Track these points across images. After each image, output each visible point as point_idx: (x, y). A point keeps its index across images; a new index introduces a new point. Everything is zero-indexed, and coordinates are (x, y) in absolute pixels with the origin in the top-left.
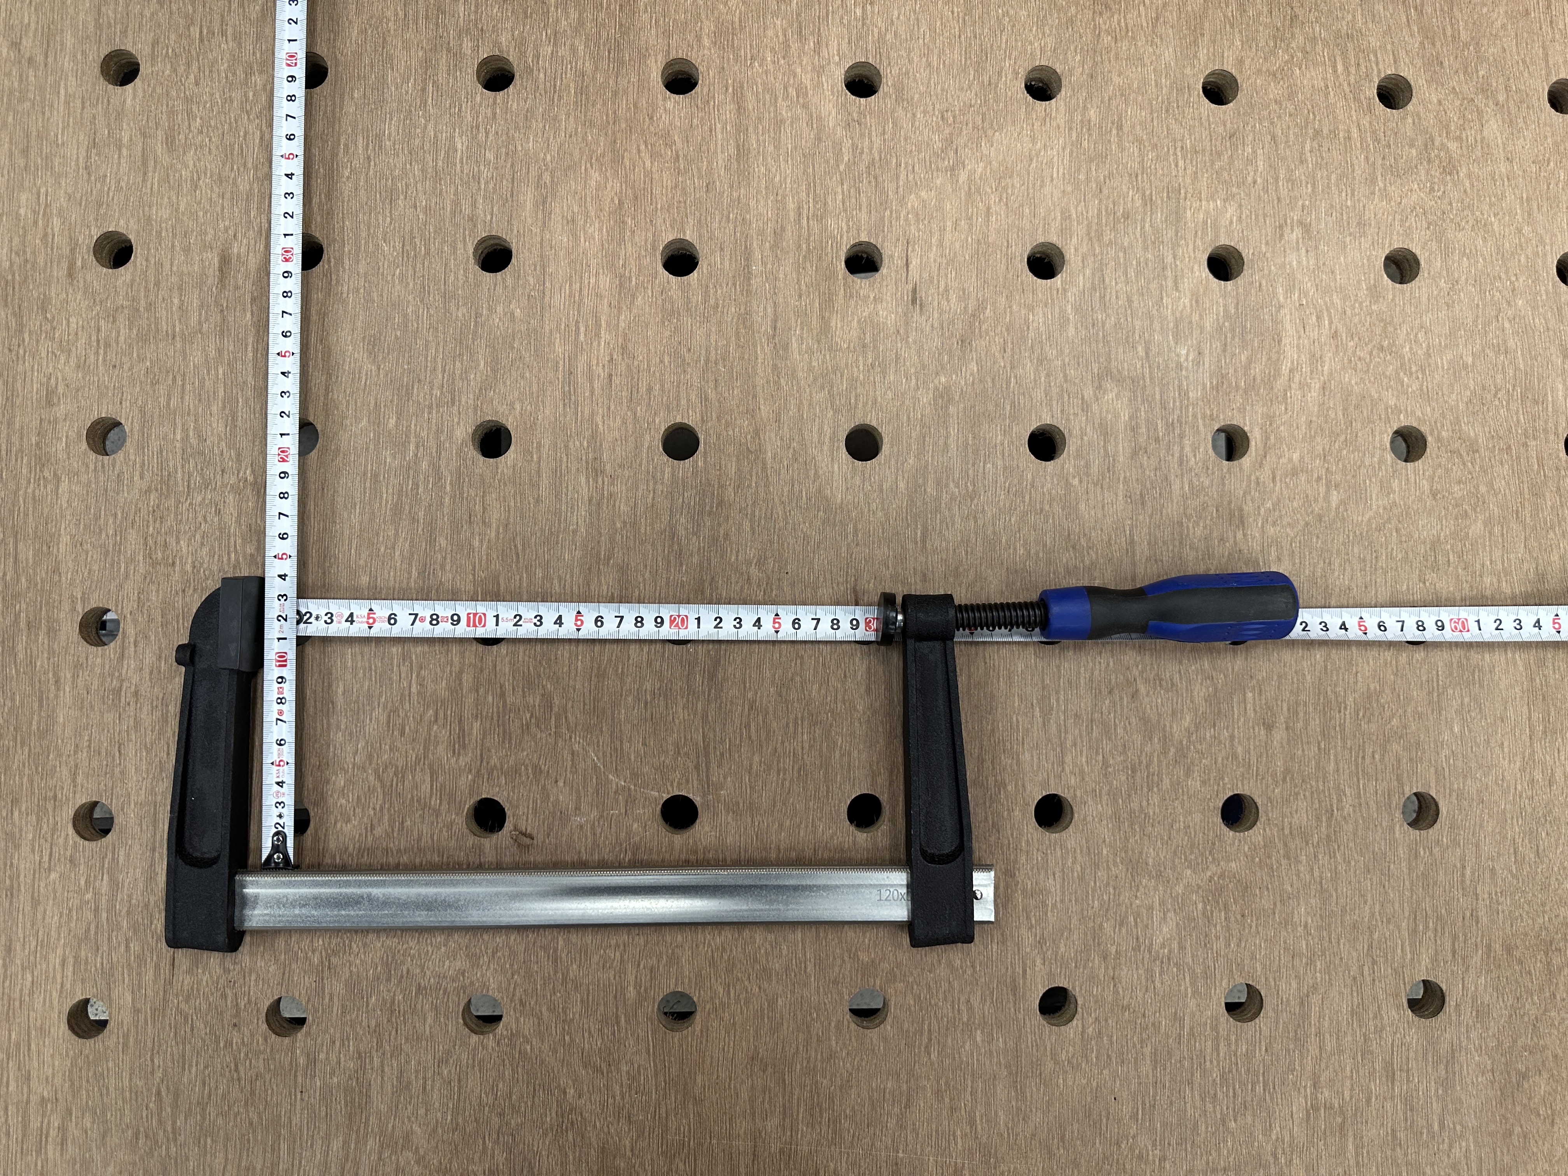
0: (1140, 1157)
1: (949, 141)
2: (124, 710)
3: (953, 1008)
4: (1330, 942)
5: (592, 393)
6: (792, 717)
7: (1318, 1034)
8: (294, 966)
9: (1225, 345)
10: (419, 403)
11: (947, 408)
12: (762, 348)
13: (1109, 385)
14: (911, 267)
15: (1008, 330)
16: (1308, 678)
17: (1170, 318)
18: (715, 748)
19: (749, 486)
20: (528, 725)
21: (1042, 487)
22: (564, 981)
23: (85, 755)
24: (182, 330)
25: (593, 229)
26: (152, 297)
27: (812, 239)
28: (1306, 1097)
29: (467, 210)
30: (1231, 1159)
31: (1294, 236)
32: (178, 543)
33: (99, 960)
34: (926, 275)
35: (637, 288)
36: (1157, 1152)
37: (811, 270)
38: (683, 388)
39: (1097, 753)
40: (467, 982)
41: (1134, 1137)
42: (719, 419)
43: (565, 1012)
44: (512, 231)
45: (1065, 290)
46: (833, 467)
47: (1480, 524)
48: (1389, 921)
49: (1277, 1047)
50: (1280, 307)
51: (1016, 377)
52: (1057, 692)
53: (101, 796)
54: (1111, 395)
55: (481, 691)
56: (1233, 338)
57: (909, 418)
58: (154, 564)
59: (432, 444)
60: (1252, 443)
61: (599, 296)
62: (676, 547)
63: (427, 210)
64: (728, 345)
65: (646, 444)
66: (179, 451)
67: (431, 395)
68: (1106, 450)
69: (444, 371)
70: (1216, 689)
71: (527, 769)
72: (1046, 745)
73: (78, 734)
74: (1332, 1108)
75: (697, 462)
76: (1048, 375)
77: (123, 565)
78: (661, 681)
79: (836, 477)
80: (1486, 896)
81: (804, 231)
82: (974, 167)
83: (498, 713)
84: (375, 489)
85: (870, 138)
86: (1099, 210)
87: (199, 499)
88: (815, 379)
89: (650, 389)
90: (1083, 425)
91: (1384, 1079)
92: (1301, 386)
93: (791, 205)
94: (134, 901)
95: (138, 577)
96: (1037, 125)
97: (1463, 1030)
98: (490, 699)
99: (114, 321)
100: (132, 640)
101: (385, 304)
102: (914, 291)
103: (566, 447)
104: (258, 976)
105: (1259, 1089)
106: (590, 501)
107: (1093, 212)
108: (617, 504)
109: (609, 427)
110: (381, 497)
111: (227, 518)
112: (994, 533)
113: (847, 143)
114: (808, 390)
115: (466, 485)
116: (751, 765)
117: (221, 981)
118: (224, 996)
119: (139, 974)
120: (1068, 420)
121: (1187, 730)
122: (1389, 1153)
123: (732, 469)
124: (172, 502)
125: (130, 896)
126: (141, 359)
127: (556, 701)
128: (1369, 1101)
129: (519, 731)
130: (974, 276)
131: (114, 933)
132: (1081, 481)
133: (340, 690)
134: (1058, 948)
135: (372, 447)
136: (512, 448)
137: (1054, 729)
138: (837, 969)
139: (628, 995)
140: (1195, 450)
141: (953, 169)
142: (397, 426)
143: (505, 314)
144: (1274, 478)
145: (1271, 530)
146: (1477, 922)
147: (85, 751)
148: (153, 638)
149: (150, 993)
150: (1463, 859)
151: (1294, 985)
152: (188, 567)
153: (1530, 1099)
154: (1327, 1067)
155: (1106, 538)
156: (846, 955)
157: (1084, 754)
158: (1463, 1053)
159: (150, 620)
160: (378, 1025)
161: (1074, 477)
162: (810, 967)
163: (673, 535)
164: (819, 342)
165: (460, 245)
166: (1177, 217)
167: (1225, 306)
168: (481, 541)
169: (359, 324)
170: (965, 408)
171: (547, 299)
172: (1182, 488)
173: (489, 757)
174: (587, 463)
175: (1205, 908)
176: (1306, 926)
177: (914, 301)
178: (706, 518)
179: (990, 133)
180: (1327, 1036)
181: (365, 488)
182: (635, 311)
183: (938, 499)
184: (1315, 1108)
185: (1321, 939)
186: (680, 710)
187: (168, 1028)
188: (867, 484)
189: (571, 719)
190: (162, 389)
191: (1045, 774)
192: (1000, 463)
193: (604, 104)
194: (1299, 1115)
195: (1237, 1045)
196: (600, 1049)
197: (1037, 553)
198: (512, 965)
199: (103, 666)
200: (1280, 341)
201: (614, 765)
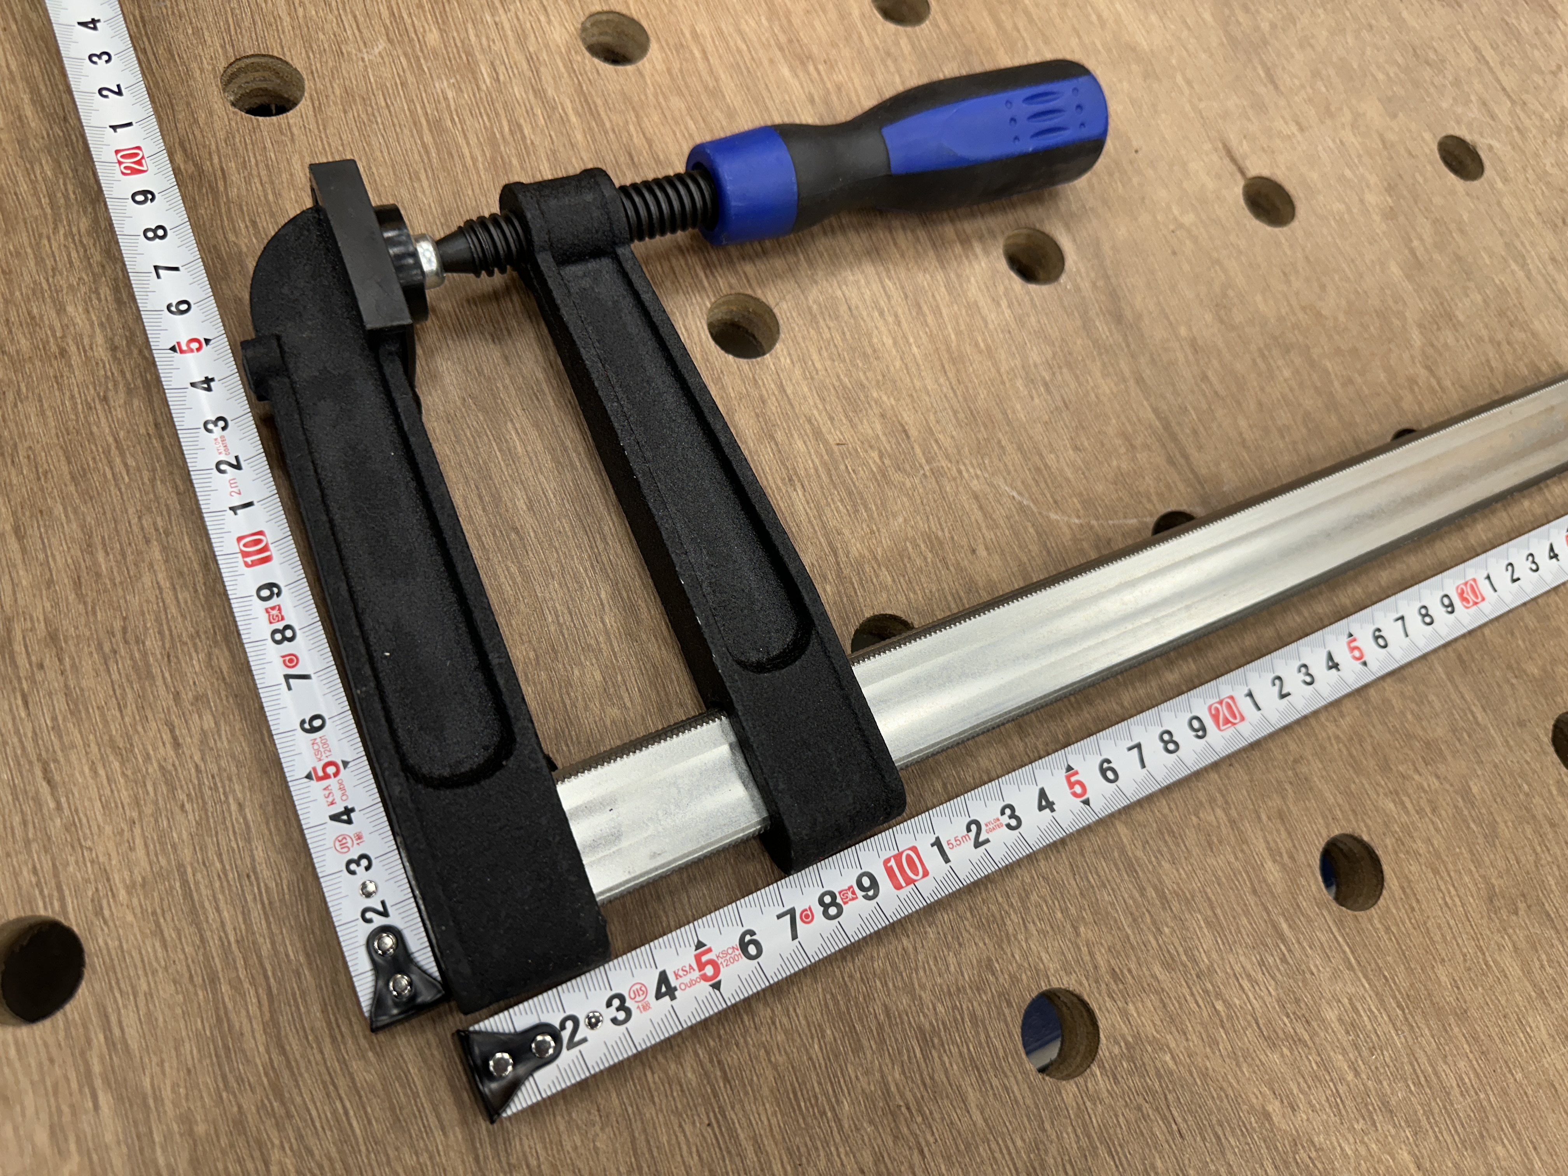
6: (1253, 348)
8: (649, 1112)
18: (1179, 424)
40: (1005, 979)
59: (516, 57)
71: (915, 545)
75: (936, 25)
84: (443, 141)
115: (602, 110)
133: (521, 504)
136: (654, 44)
142: (443, 41)
174: (780, 47)
181: (425, 146)
186: (1101, 381)
196: (1279, 1001)
197: (1397, 75)
201: (1048, 495)
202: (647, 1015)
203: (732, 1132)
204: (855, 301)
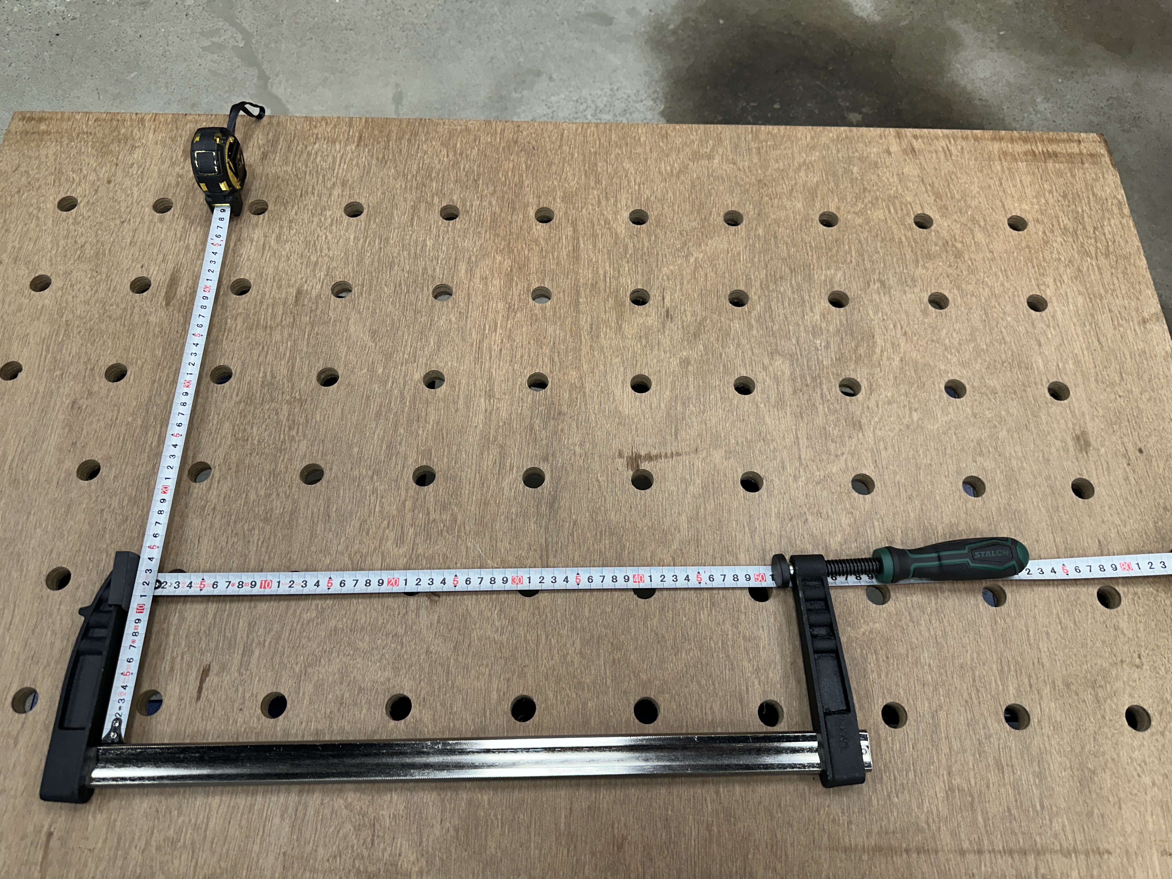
0: (834, 821)
1: (685, 244)
3: (702, 711)
4: (947, 676)
5: (490, 358)
7: (947, 738)
9: (842, 339)
10: (396, 362)
11: (687, 367)
12: (585, 337)
13: (777, 357)
14: (665, 300)
15: (719, 330)
16: (912, 514)
17: (809, 325)
19: (576, 405)
20: (442, 531)
21: (743, 408)
22: (453, 685)
24: (271, 324)
25: (496, 282)
26: (258, 309)
27: (612, 287)
28: (944, 782)
29: (430, 272)
30: (897, 825)
31: (876, 287)
32: (252, 428)
34: (674, 304)
35: (518, 309)
36: (845, 818)
37: (611, 301)
38: (540, 356)
41: (828, 806)
42: (560, 371)
43: (451, 708)
44: (453, 282)
45: (750, 312)
46: (623, 396)
47: (1005, 432)
48: (984, 664)
49: (920, 746)
50: (872, 320)
51: (725, 352)
52: (759, 519)
53: (184, 566)
54: (779, 362)
55: (416, 511)
56: (846, 335)
57: (665, 372)
58: (237, 439)
60: (863, 388)
61: (497, 312)
62: (533, 436)
63: (408, 272)
64: (566, 336)
65: (519, 383)
66: (260, 383)
67: (403, 357)
68: (778, 390)
69: (411, 346)
70: (855, 520)
74: (963, 790)
76: (743, 352)
77: (219, 440)
78: (521, 507)
79: (625, 401)
80: (1046, 650)
81: (608, 284)
82: (697, 255)
85: (643, 242)
86: (766, 275)
87: (268, 407)
88: (614, 352)
89: (522, 357)
90: (764, 377)
91: (996, 771)
92: (888, 359)
93: (601, 272)
94: (191, 630)
95: (226, 447)
96: (731, 237)
97: (1046, 738)
98: (421, 515)
100: (217, 479)
101: (383, 314)
102: (667, 311)
104: (260, 678)
105: (911, 775)
106: (486, 411)
107: (763, 276)
108: (501, 413)
109: (499, 374)
110: (370, 407)
111: (281, 417)
112: (717, 431)
113: (631, 245)
114: (610, 358)
117: (237, 681)
118: (237, 690)
120: (755, 374)
121: (840, 543)
122: (1008, 825)
123: (566, 396)
124: (252, 408)
125: (190, 626)
127: (459, 518)
128: (988, 787)
129: (436, 534)
130: (700, 305)
131: (177, 648)
132: (765, 406)
134: (768, 674)
135: (368, 382)
137: (757, 540)
138: (626, 684)
139: (492, 697)
140: (830, 390)
141: (687, 256)
143: (446, 320)
144: (878, 405)
145: (878, 433)
146: (1043, 667)
148: (229, 478)
149: (191, 688)
150: (1026, 626)
151: (927, 705)
152: (256, 442)
153: (1101, 789)
154: (956, 761)
155: (781, 436)
156: (632, 674)
158: (1049, 756)
159: (229, 469)
160: (331, 713)
161: (761, 403)
162: (609, 681)
163: (532, 429)
164: (616, 334)
165: (426, 289)
166: (809, 278)
167: (840, 320)
168: (423, 431)
169: (368, 324)
170: (697, 368)
171: (469, 313)
172: (824, 410)
173: (417, 549)
175: (862, 652)
176: (930, 665)
177: (667, 316)
178: (551, 421)
179: (706, 240)
180: (953, 740)
182: (516, 319)
183: (684, 413)
184: (951, 789)
185: (941, 674)
188: (643, 405)
189: (467, 528)
190: (255, 353)
192: (718, 395)
193: (505, 227)
194: (941, 795)
195: (893, 744)
198: (420, 675)
199: (198, 493)
200: (873, 337)
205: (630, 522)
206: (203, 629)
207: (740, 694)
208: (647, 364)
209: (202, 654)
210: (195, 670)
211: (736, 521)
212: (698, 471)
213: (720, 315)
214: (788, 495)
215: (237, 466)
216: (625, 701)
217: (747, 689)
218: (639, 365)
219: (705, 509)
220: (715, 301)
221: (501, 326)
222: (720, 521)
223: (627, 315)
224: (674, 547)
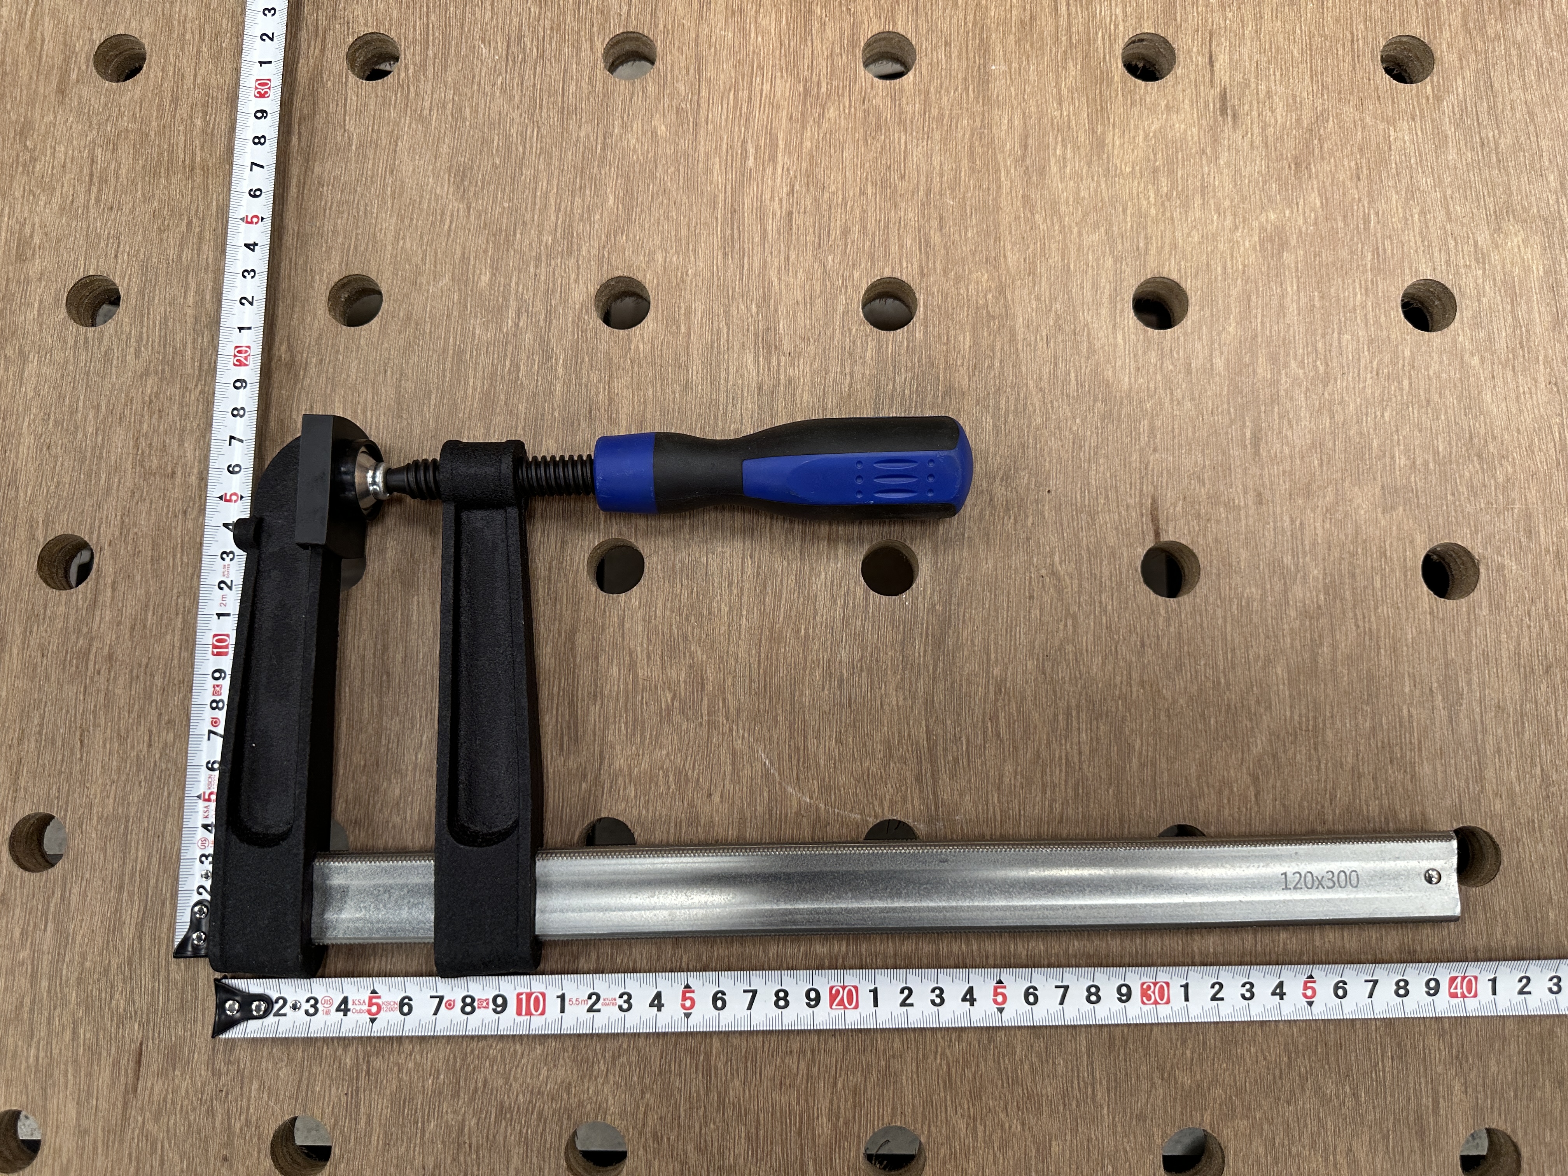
2: (92, 680)
5: (764, 238)
6: (1062, 704)
8: (316, 1069)
10: (522, 254)
11: (1280, 256)
12: (1008, 172)
13: (1511, 226)
14: (1217, 66)
15: (1361, 150)
18: (945, 749)
19: (991, 367)
20: (669, 710)
21: (1427, 369)
22: (721, 1102)
23: (33, 745)
24: (203, 160)
25: (768, 22)
26: (167, 117)
27: (1074, 30)
32: (181, 445)
33: (33, 1051)
34: (1239, 77)
35: (828, 96)
37: (1073, 70)
38: (894, 230)
39: (1533, 765)
40: (574, 1101)
42: (945, 272)
43: (722, 1155)
44: (656, 26)
45: (1438, 98)
46: (1115, 338)
51: (1377, 214)
52: (1468, 671)
53: (52, 806)
54: (1517, 240)
55: (603, 659)
57: (1224, 268)
58: (148, 474)
59: (539, 306)
61: (776, 106)
64: (958, 170)
65: (841, 309)
66: (190, 320)
67: (540, 242)
68: (1515, 318)
69: (558, 210)
71: (666, 775)
72: (1456, 752)
73: (25, 715)
75: (914, 331)
76: (1423, 213)
77: (103, 477)
78: (863, 647)
79: (1120, 351)
81: (1063, 22)
83: (626, 691)
84: (458, 370)
88: (1086, 215)
89: (845, 234)
90: (1480, 281)
94: (88, 964)
95: (123, 493)
98: (615, 670)
99: (115, 150)
100: (109, 581)
101: (481, 121)
102: (1223, 97)
103: (727, 313)
104: (262, 1084)
106: (763, 387)
108: (799, 392)
109: (787, 285)
110: (467, 383)
112: (1361, 433)
114: (1075, 230)
115: (585, 366)
116: (1001, 776)
117: (208, 1089)
118: (211, 1113)
119: (89, 1075)
120: (1457, 273)
123: (965, 342)
124: (176, 389)
125: (83, 956)
126: (147, 199)
127: (710, 675)
129: (656, 719)
130: (1307, 78)
131: (58, 1011)
132: (1482, 362)
133: (399, 657)
135: (456, 313)
136: (651, 314)
138: (1143, 1097)
139: (819, 1130)
142: (491, 284)
143: (644, 133)
147: (33, 739)
148: (138, 578)
149: (103, 1105)
155: (1525, 443)
156: (1156, 1075)
157: (1514, 765)
159: (136, 553)
161: (1472, 354)
164: (1089, 164)
165: (586, 46)
169: (444, 149)
170: (1305, 256)
171: (703, 112)
173: (613, 758)
174: (756, 335)
177: (1224, 111)
181: (444, 370)
182: (825, 125)
183: (1274, 384)
186: (892, 692)
187: (126, 1160)
188: (1167, 362)
189: (732, 702)
190: (172, 239)
191: (1455, 796)
192: (1362, 334)
197: (1426, 464)
198: (641, 1078)
199: (66, 617)
201: (795, 772)
202: (326, 1017)
203: (357, 1106)
204: (714, 567)
205: (1142, 683)
206: (115, 961)
207: (1419, 1117)
208: (1174, 246)
209: (120, 1023)
210: (106, 1063)
211: (1412, 676)
212: (1314, 544)
213: (1360, 106)
214: (1540, 605)
215: (155, 546)
216: (1140, 1139)
217: (1436, 1103)
218: (1153, 251)
219: (1334, 647)
220: (1346, 66)
221: (787, 144)
222: (1371, 677)
223: (1117, 109)
224: (1256, 750)
